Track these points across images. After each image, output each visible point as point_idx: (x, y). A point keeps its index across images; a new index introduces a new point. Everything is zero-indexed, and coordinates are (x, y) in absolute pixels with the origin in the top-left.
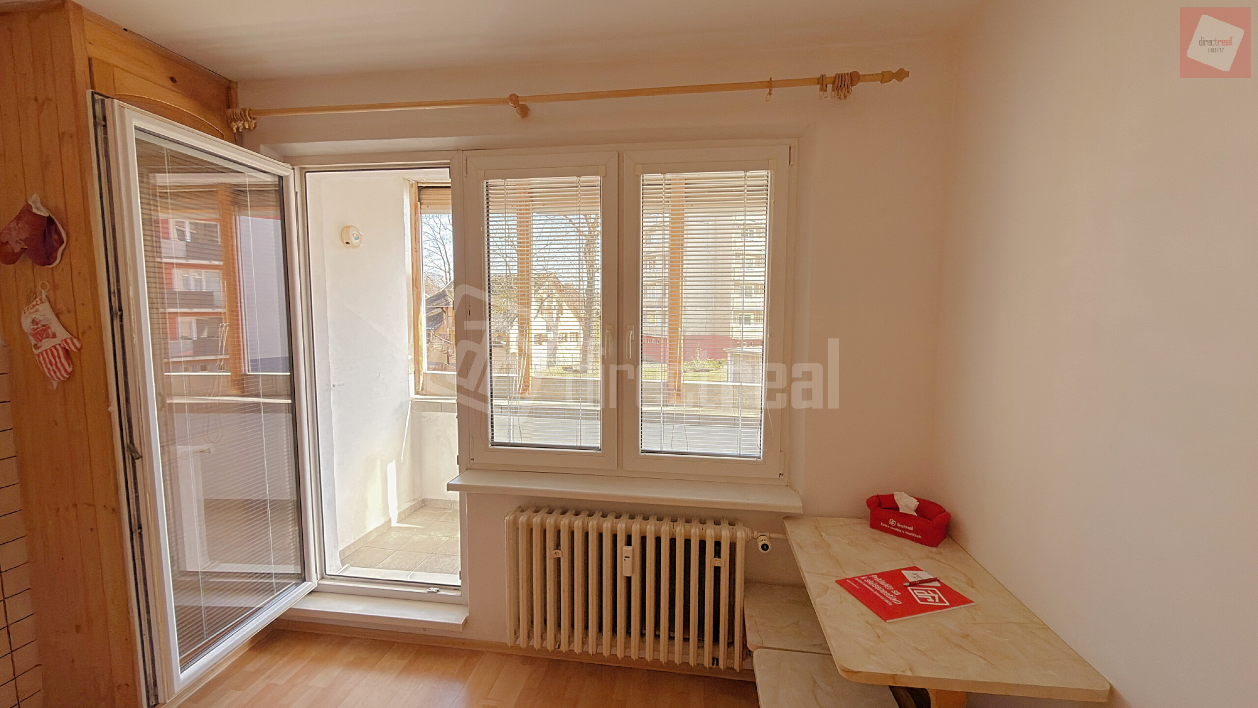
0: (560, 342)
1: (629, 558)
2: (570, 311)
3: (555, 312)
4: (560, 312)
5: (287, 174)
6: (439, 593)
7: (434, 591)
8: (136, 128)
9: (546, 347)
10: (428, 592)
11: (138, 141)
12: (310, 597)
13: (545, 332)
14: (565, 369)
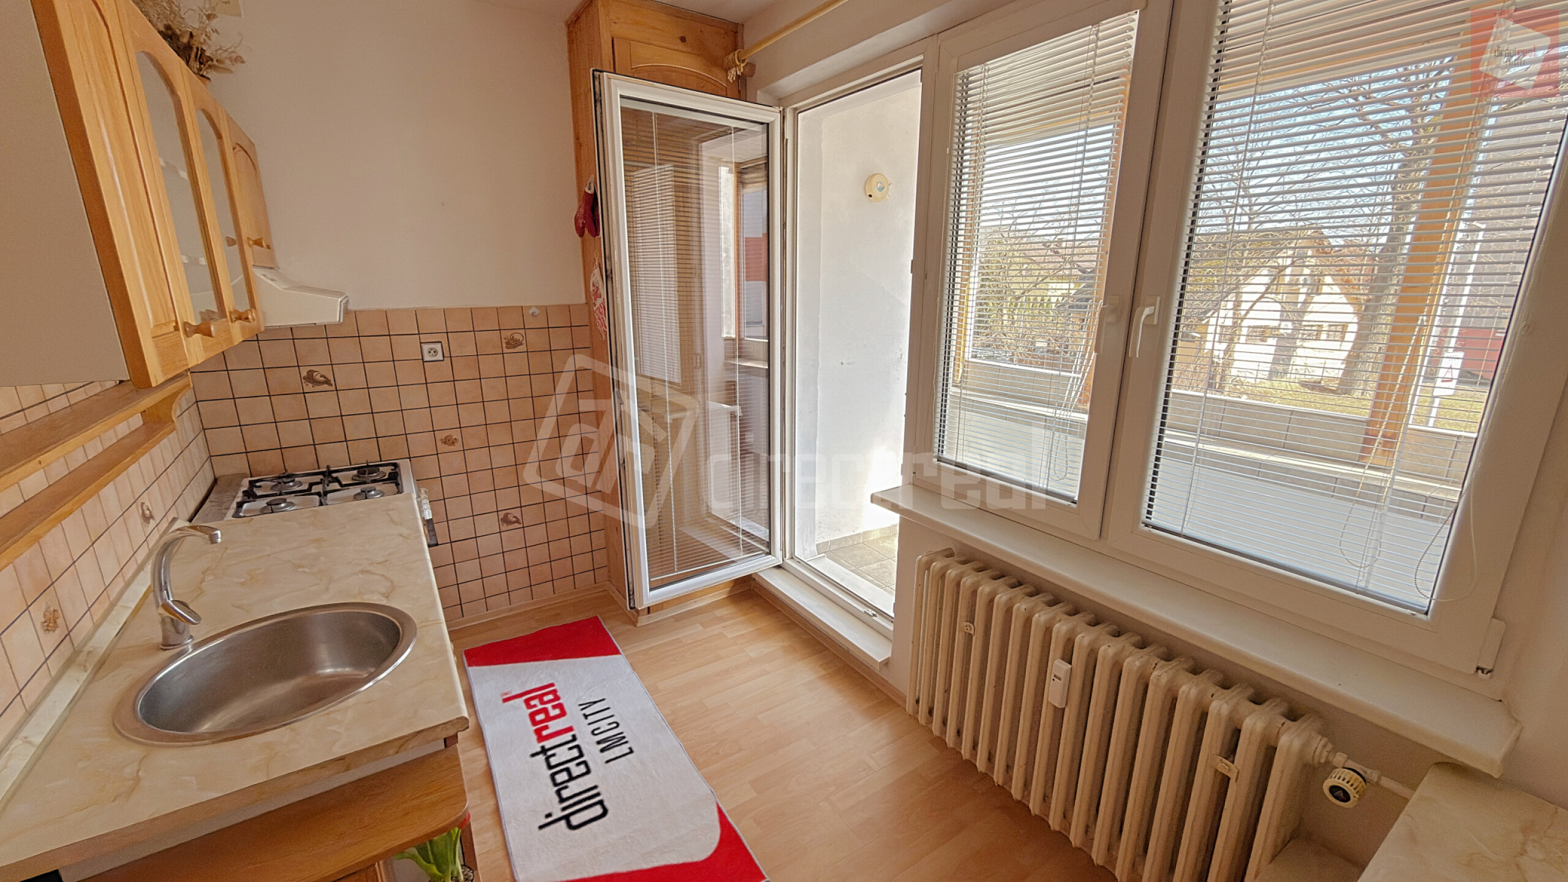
0: (1303, 339)
1: (1060, 679)
2: (1336, 289)
3: (1304, 290)
4: (1316, 287)
5: (772, 119)
6: (874, 618)
7: (870, 613)
8: (622, 97)
9: (1272, 350)
10: (865, 612)
11: (623, 110)
12: (776, 571)
13: (1275, 324)
14: (1304, 384)
